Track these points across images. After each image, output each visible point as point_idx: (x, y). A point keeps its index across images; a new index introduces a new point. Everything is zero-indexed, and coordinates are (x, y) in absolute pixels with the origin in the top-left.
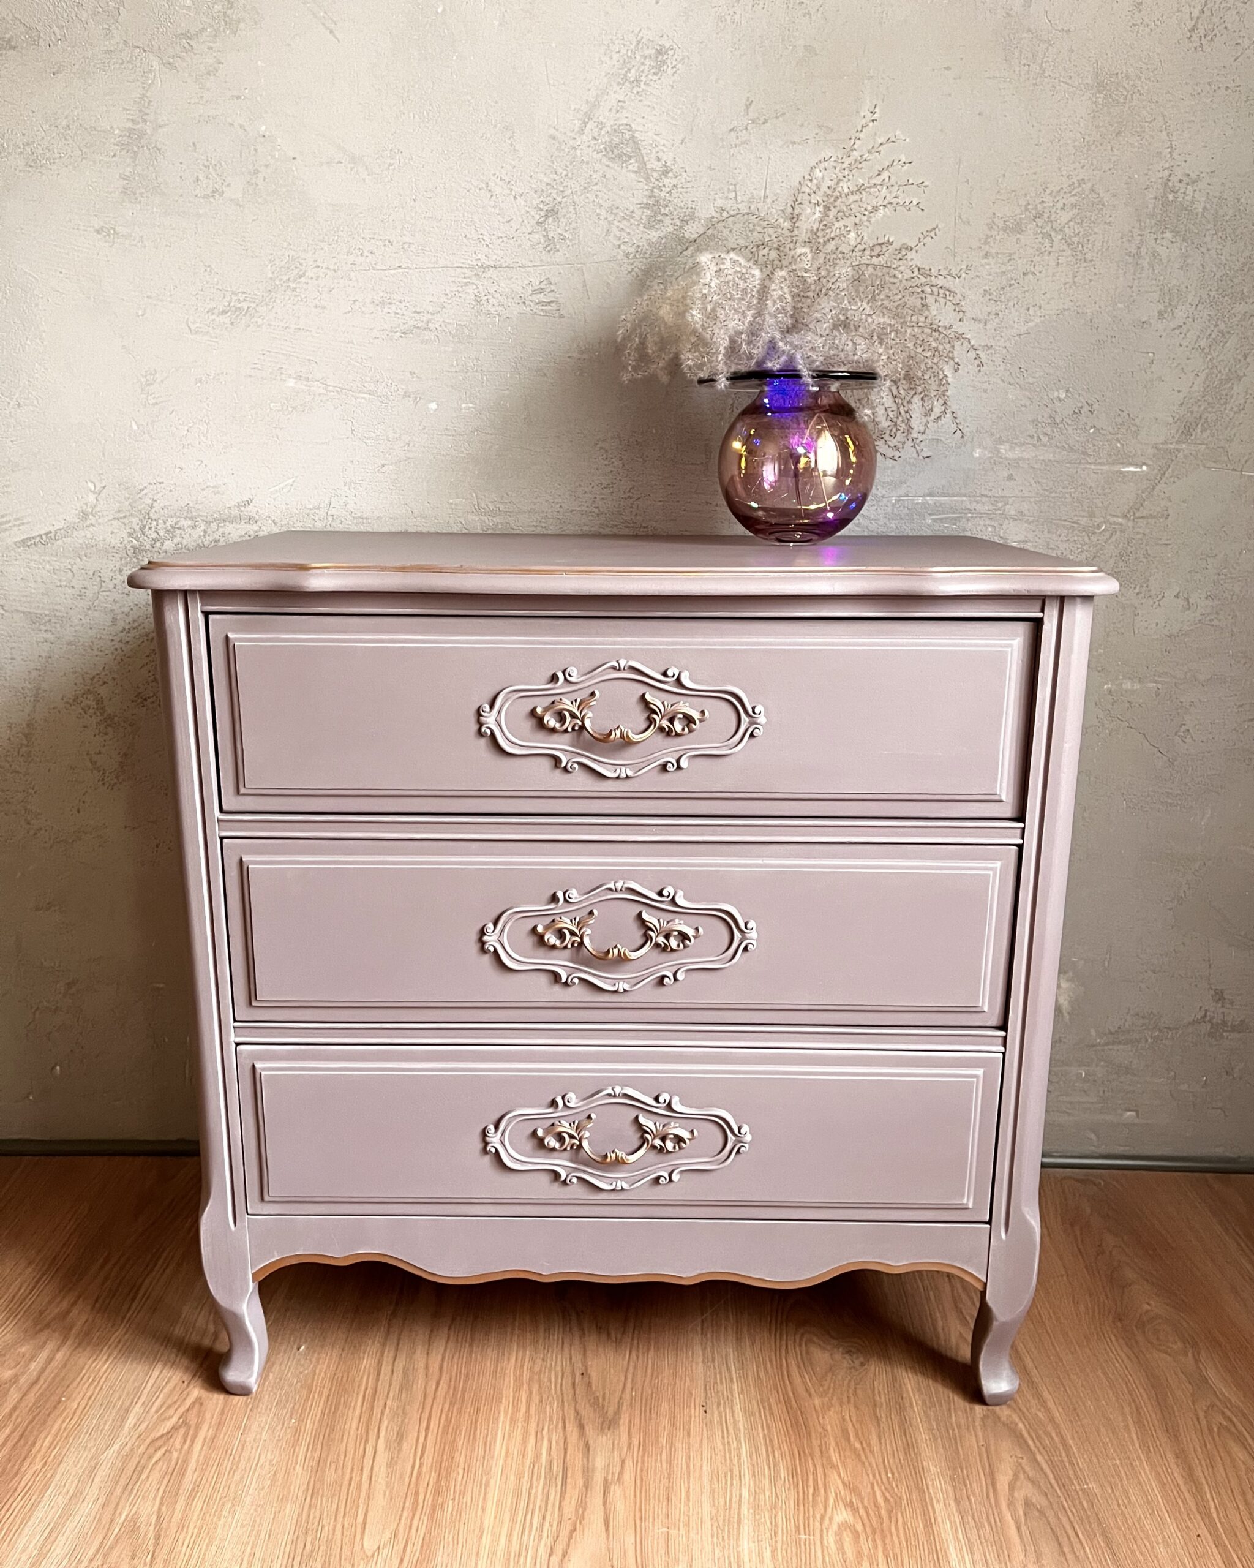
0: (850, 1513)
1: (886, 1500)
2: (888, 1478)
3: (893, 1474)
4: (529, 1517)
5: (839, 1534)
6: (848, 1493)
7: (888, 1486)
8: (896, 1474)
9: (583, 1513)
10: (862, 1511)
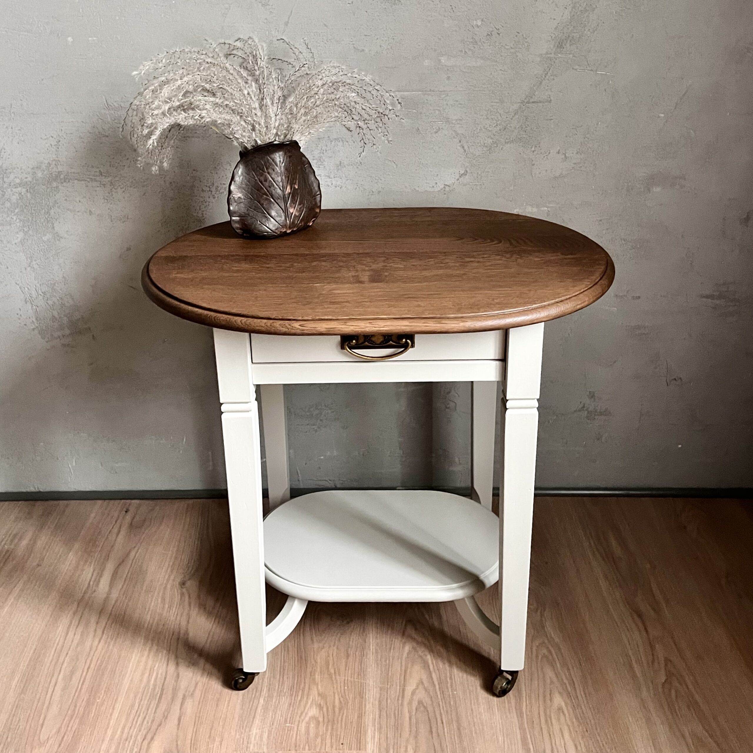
0: (318, 710)
1: (340, 702)
2: (344, 689)
3: (348, 687)
4: (136, 718)
5: (308, 723)
6: (320, 698)
7: (343, 694)
8: (350, 687)
9: (167, 715)
10: (325, 709)
